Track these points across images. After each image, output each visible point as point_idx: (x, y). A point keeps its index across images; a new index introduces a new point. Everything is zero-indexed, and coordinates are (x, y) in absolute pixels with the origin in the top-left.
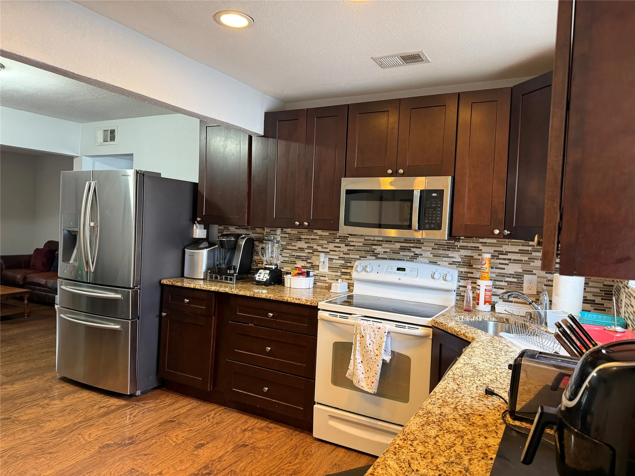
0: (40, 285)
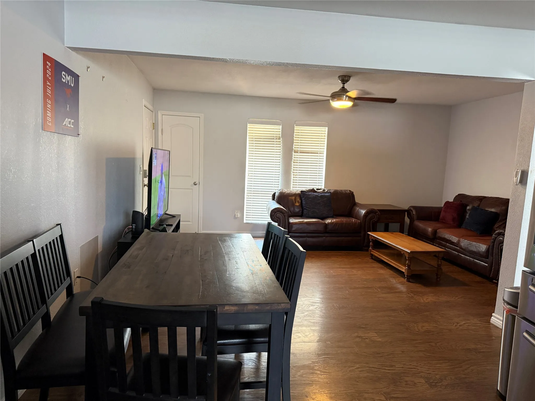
0: (452, 243)
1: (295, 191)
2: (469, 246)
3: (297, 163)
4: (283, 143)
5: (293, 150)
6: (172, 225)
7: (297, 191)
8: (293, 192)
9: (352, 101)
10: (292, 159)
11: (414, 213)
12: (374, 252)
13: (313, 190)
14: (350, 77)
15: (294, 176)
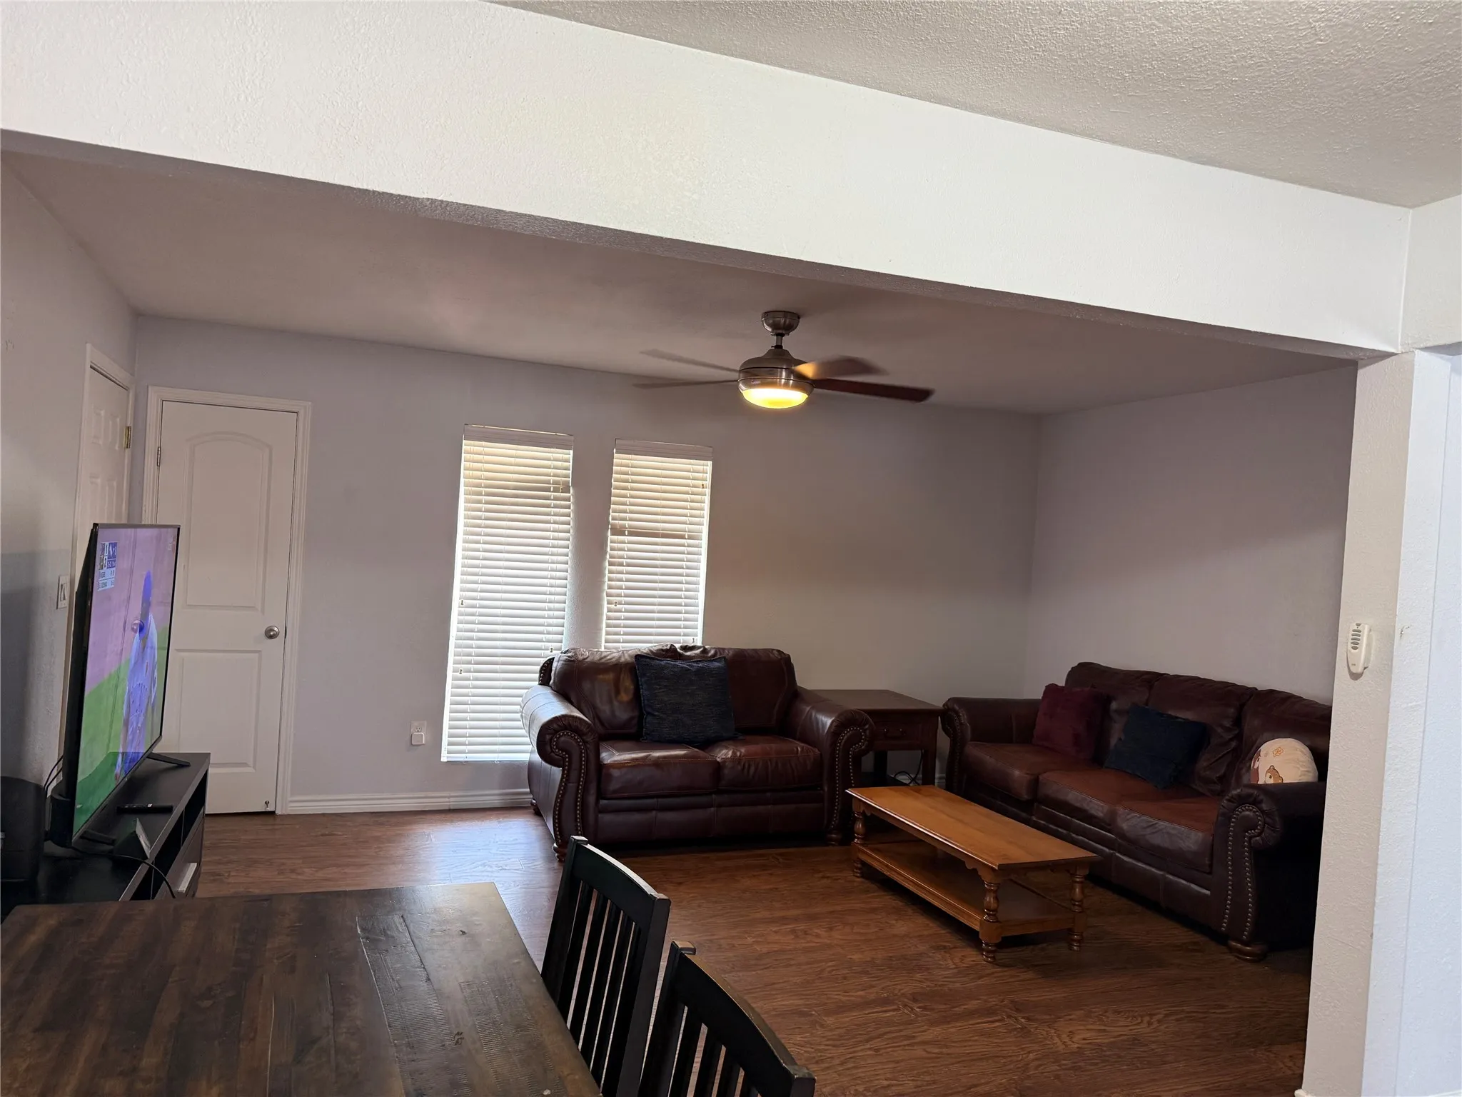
0: (1090, 818)
1: (616, 654)
2: (1149, 831)
3: (621, 565)
4: (577, 503)
5: (610, 527)
6: (168, 810)
7: (623, 653)
8: (609, 657)
9: (803, 390)
10: (606, 553)
11: (962, 718)
12: (866, 853)
13: (671, 653)
14: (799, 318)
15: (613, 606)
